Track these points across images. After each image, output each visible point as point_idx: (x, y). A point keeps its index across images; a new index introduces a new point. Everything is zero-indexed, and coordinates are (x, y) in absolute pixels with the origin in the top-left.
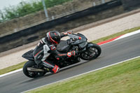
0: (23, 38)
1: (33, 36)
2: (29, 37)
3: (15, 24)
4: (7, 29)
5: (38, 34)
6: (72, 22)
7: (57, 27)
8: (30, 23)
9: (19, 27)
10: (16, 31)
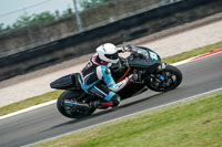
0: (123, 32)
1: (138, 28)
2: (133, 30)
3: (111, 10)
4: (98, 17)
5: (147, 26)
6: (202, 8)
7: (178, 15)
8: (135, 9)
9: (117, 14)
10: (112, 20)
